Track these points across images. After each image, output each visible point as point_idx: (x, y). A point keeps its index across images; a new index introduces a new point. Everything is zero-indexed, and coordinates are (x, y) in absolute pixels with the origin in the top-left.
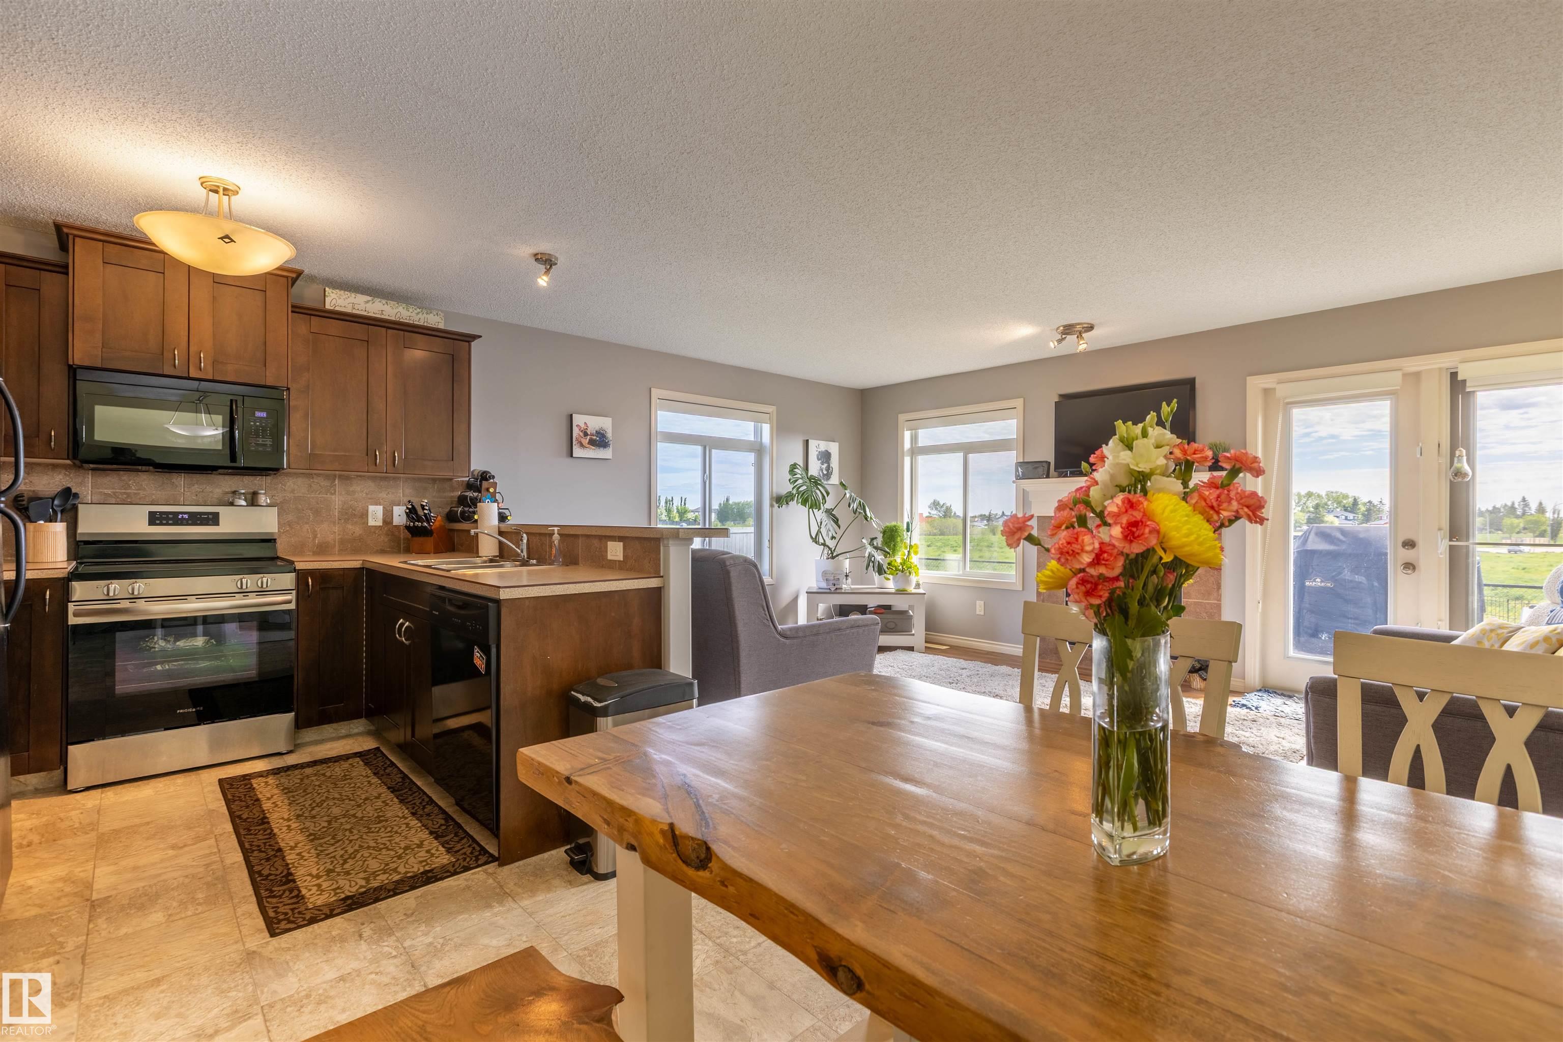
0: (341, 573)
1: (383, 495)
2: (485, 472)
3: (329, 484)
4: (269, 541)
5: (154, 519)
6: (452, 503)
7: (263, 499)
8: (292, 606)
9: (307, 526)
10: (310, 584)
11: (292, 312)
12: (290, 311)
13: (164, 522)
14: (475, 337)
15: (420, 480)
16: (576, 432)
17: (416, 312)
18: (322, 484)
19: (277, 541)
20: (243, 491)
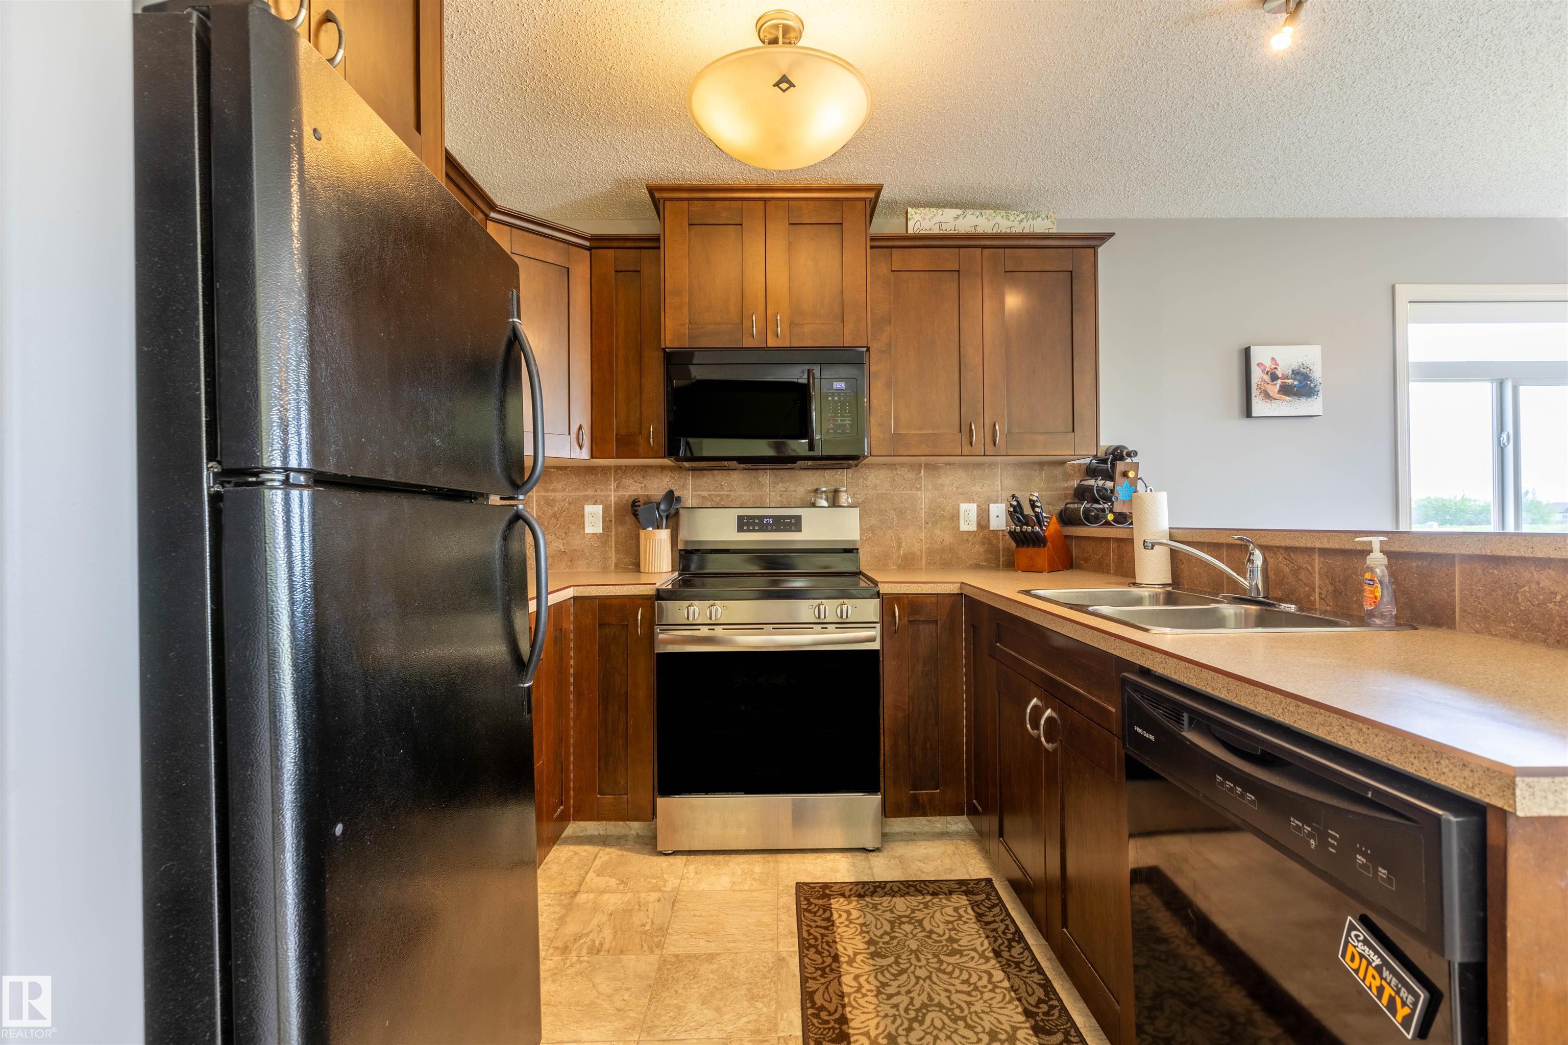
0: (934, 600)
1: (977, 488)
2: (1117, 448)
3: (914, 477)
4: (850, 551)
5: (744, 524)
6: (1066, 496)
7: (844, 499)
8: (876, 646)
9: (890, 532)
10: (897, 614)
11: (872, 247)
12: (868, 247)
13: (751, 528)
14: (1104, 237)
15: (1022, 465)
16: (1257, 375)
17: (1019, 219)
18: (906, 476)
19: (859, 551)
20: (824, 489)
